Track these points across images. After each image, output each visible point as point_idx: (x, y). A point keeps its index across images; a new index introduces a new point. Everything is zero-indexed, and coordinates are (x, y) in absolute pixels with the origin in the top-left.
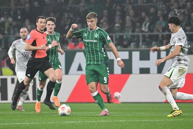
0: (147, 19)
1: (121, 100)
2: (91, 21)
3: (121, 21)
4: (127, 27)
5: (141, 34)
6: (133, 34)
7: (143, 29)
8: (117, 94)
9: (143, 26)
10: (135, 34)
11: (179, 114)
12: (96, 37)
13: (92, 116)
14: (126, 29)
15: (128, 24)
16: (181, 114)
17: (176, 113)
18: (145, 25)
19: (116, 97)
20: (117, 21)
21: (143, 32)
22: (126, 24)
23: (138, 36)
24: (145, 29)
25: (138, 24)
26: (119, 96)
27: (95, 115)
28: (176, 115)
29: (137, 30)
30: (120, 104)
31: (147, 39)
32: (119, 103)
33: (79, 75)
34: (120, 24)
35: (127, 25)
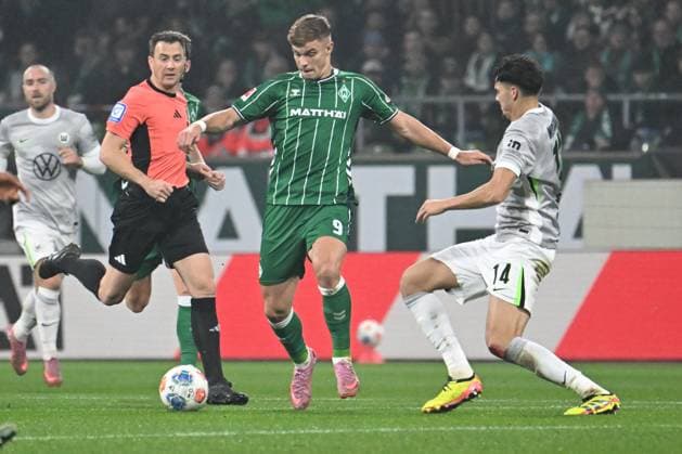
0: (485, 42)
1: (384, 351)
2: (308, 54)
3: (385, 52)
4: (408, 74)
5: (460, 101)
6: (431, 99)
7: (471, 81)
8: (368, 328)
9: (471, 70)
10: (441, 99)
11: (610, 407)
12: (345, 97)
13: (274, 411)
14: (405, 80)
15: (414, 61)
16: (615, 408)
17: (598, 404)
18: (479, 65)
19: (366, 341)
20: (369, 49)
21: (470, 91)
22: (404, 61)
23: (451, 109)
24: (477, 80)
25: (450, 63)
26: (378, 336)
27: (285, 408)
28: (599, 411)
29: (446, 83)
30: (380, 366)
31: (484, 121)
32: (377, 361)
33: (225, 253)
34: (383, 61)
35: (408, 67)
